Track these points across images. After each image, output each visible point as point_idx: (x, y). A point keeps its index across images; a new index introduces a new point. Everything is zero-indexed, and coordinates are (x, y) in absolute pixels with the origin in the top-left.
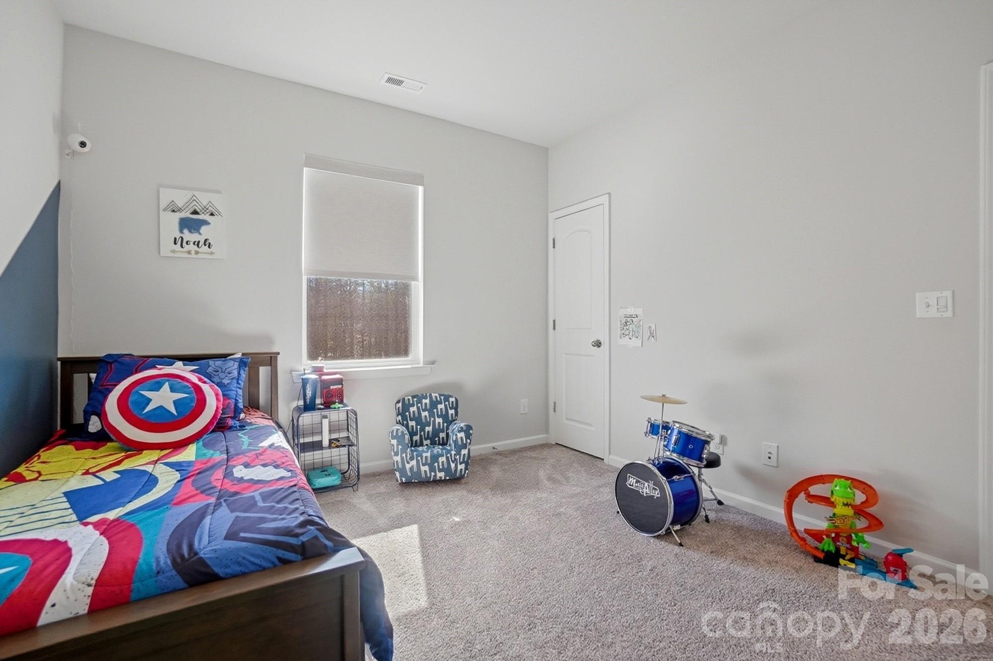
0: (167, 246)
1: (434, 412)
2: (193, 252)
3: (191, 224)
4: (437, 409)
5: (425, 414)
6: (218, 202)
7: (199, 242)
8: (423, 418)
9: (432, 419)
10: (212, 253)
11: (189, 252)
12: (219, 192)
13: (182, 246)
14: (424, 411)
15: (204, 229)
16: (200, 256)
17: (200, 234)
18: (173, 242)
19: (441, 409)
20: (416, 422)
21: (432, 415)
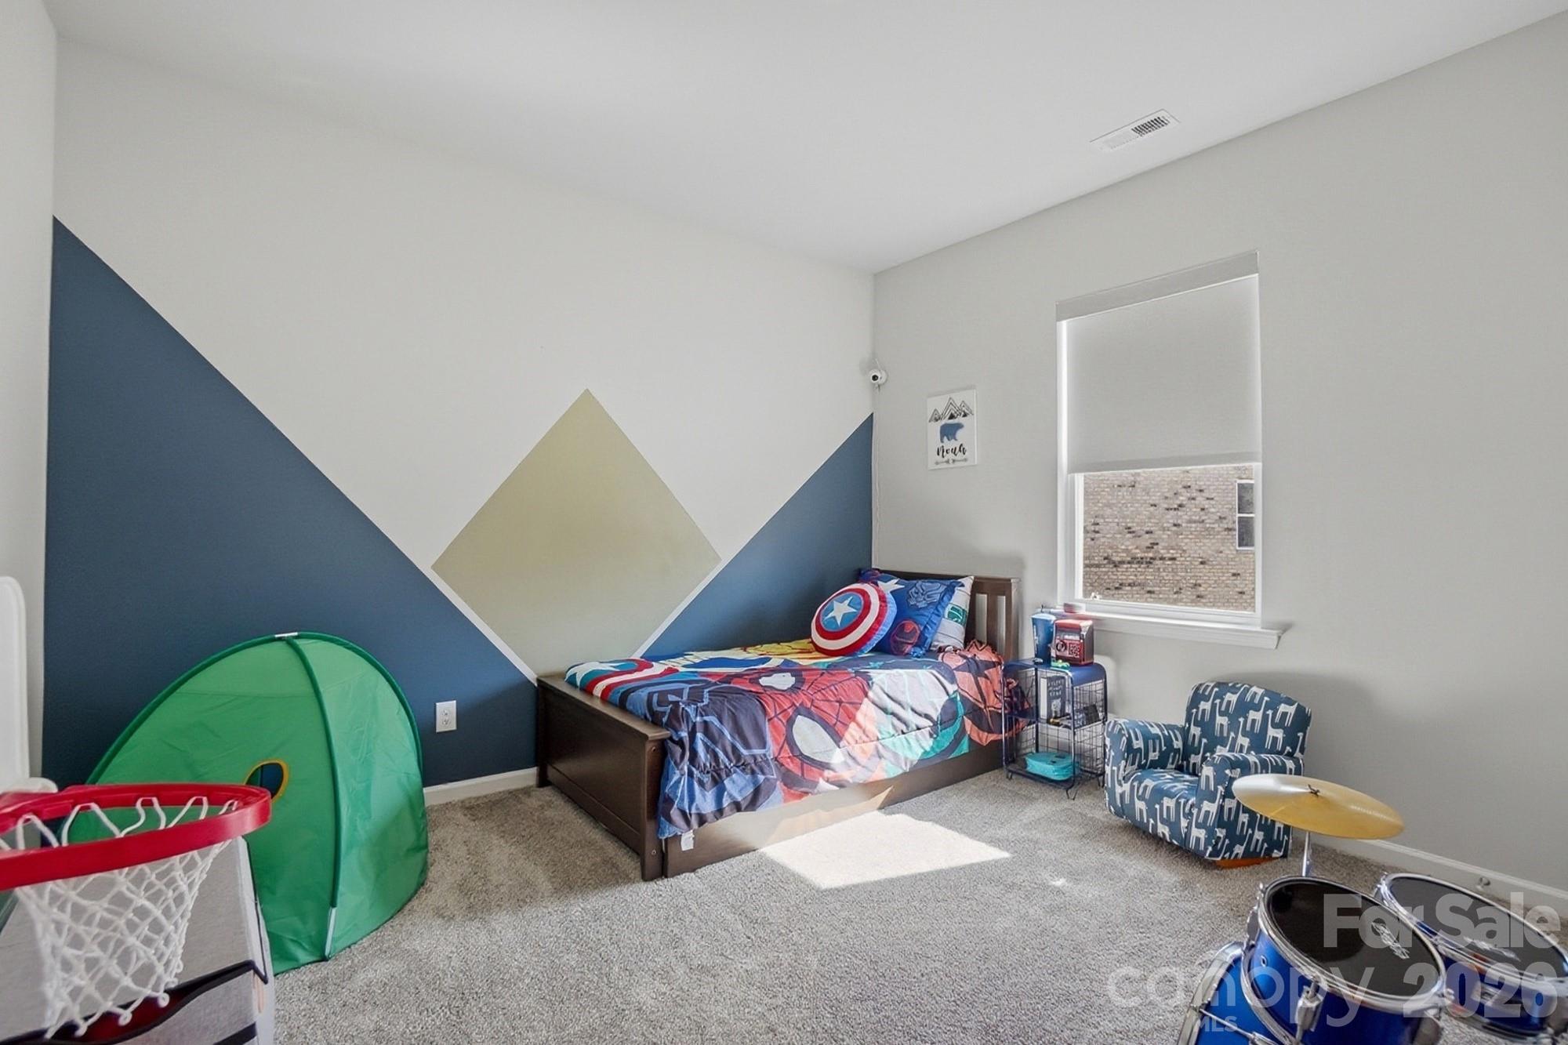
0: (933, 457)
1: (1240, 722)
2: (951, 461)
3: (949, 431)
4: (1246, 718)
5: (1221, 720)
6: (971, 399)
7: (956, 448)
8: (1217, 728)
9: (1232, 734)
10: (965, 460)
11: (948, 462)
12: (971, 387)
13: (943, 457)
14: (1222, 714)
15: (959, 434)
16: (957, 464)
17: (956, 440)
18: (936, 453)
19: (1254, 721)
20: (1202, 731)
21: (1234, 726)
